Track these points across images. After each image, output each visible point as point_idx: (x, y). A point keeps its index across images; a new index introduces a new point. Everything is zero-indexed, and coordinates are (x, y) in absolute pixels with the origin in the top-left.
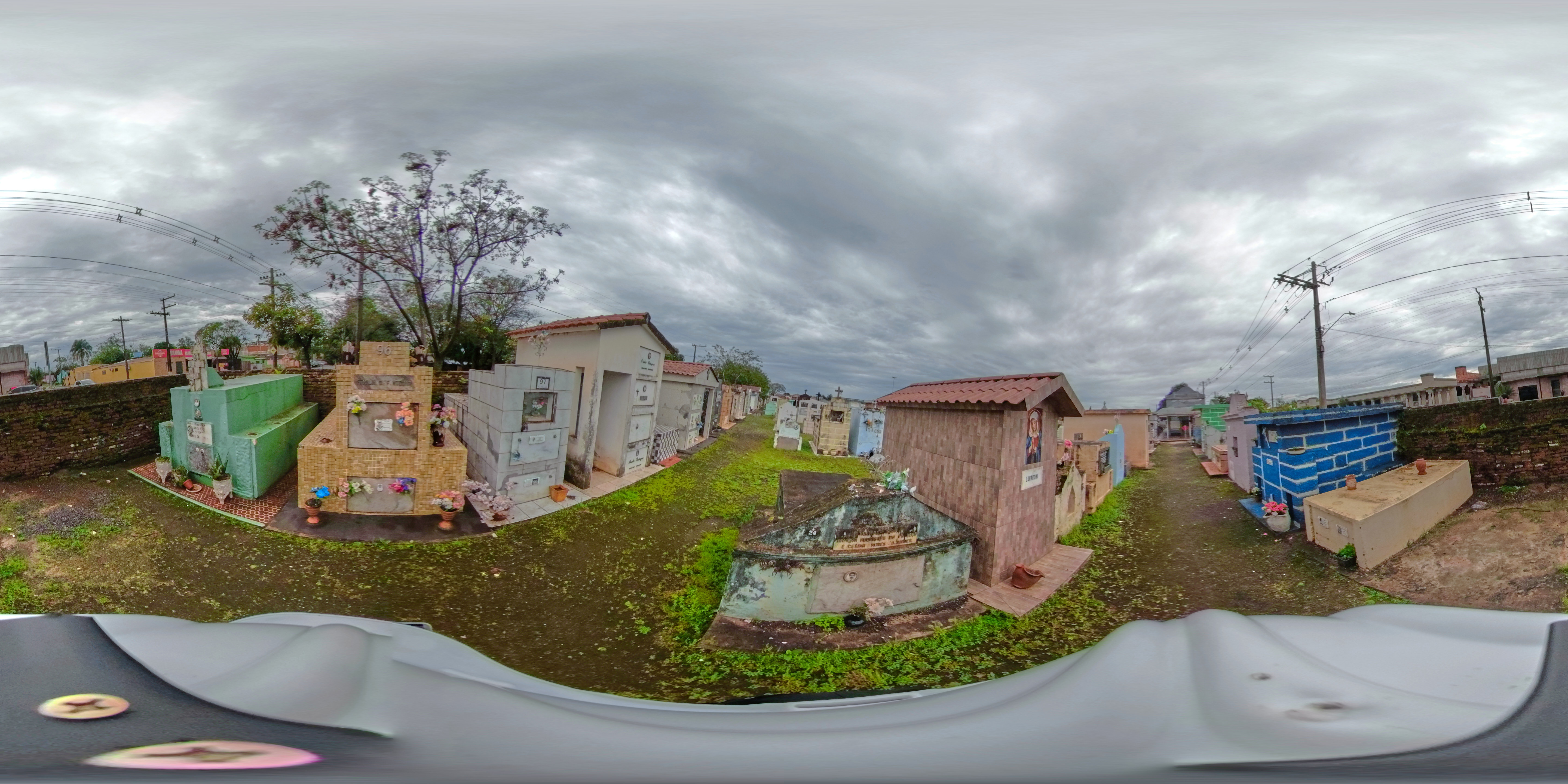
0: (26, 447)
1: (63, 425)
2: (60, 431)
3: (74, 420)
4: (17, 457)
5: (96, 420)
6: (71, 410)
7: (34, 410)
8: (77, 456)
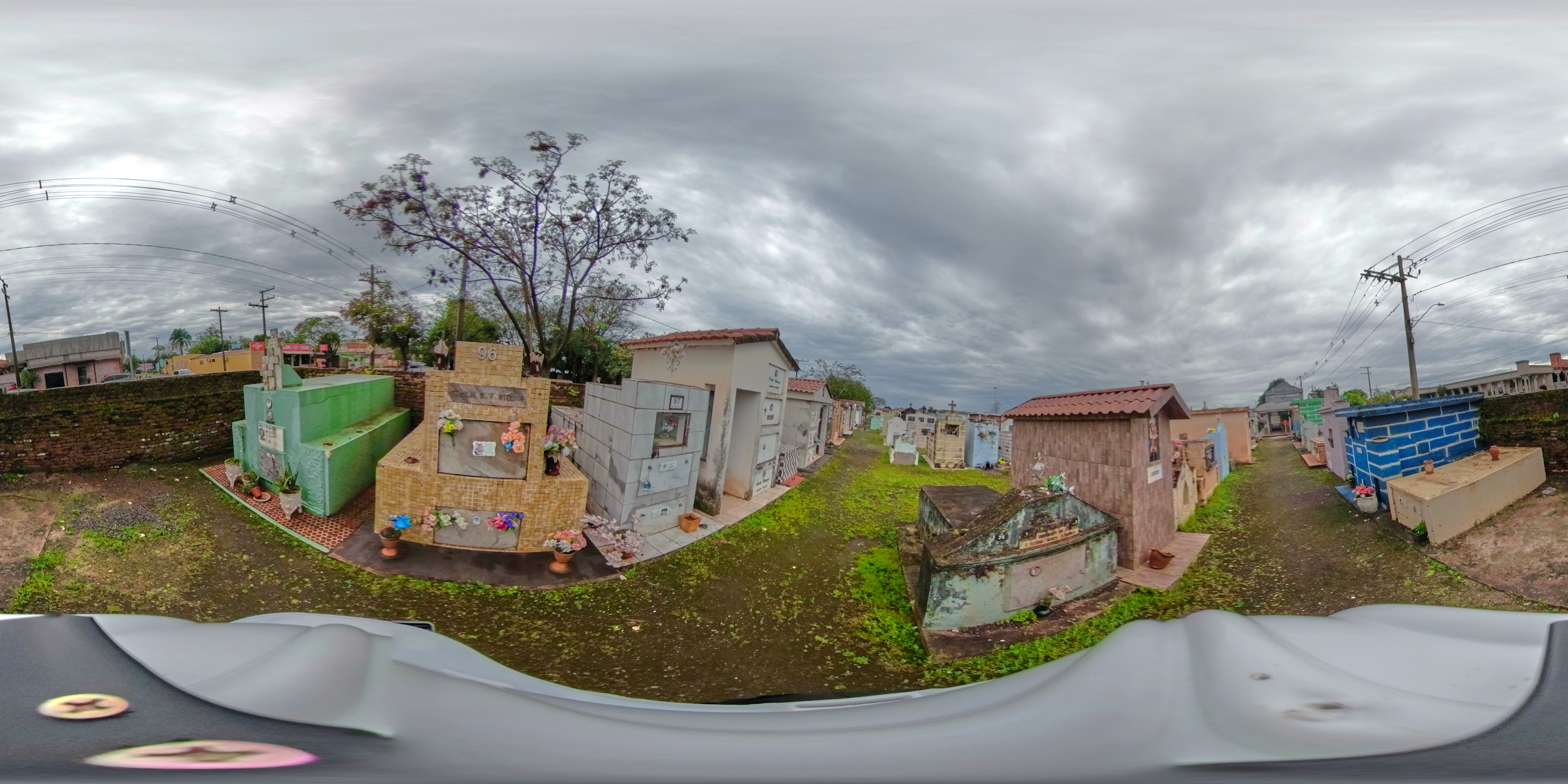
0: (95, 440)
1: (133, 419)
2: (131, 425)
3: (145, 414)
4: (86, 448)
5: (169, 415)
6: (143, 403)
7: (104, 402)
8: (148, 451)
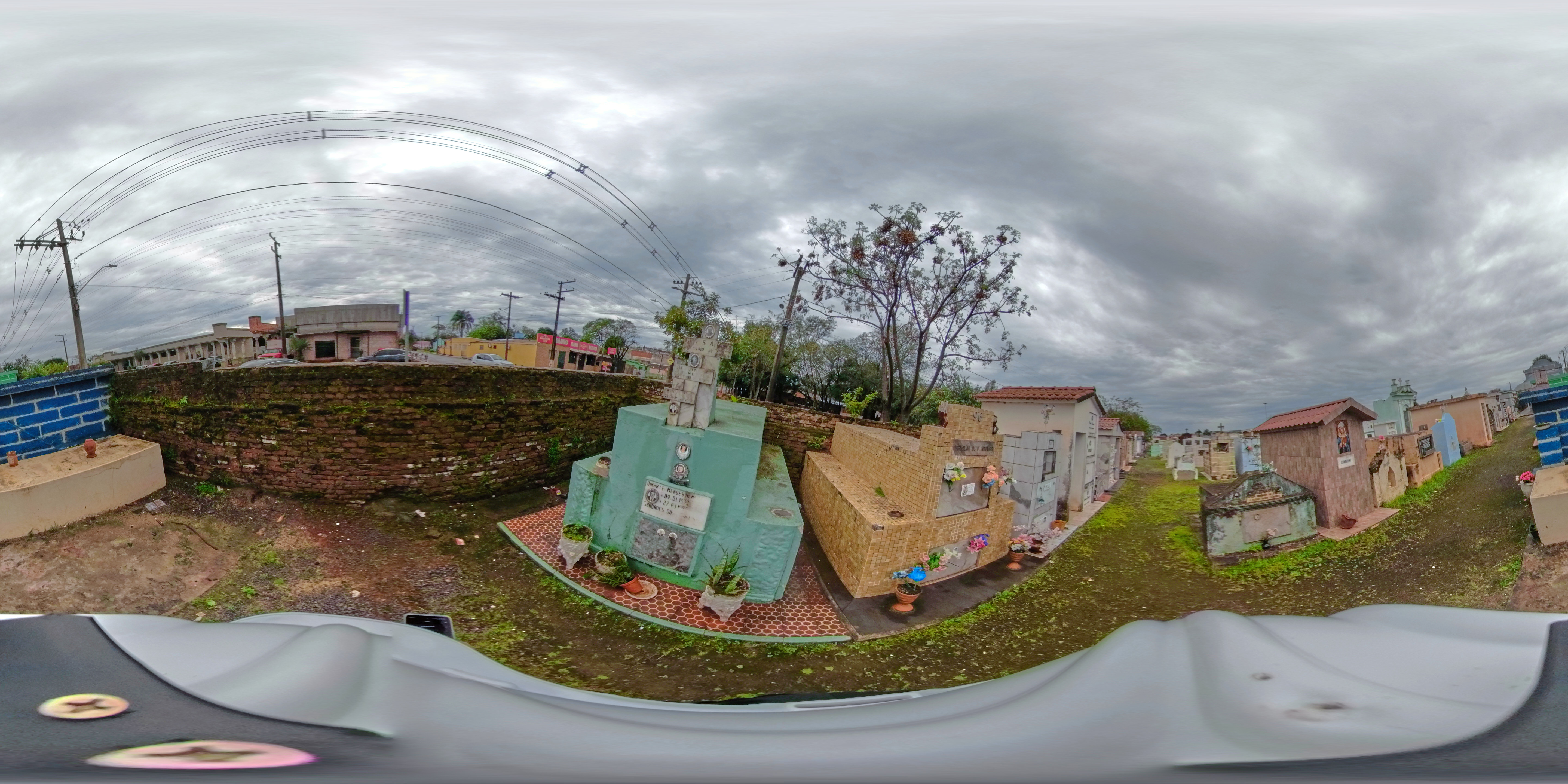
0: (330, 457)
1: (400, 430)
2: (393, 440)
3: (420, 425)
4: (317, 468)
5: (458, 429)
6: (417, 406)
7: (353, 396)
8: (415, 482)
